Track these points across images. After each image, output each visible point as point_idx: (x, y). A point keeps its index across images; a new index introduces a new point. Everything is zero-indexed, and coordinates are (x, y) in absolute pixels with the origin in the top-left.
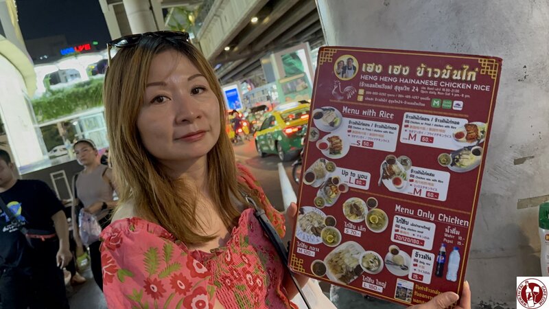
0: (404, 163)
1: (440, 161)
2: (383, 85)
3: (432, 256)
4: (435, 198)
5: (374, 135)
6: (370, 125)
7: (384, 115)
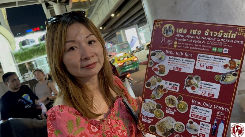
0: (197, 79)
1: (216, 79)
2: (187, 39)
3: (210, 125)
4: (213, 97)
5: (182, 65)
6: (180, 60)
7: (187, 55)
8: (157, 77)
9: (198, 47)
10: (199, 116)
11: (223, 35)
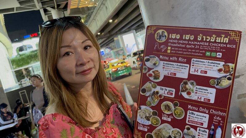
0: (192, 84)
1: (211, 83)
2: (181, 45)
3: (207, 131)
4: (208, 101)
5: (176, 70)
6: (174, 65)
7: (181, 60)
8: (152, 83)
9: (191, 52)
10: (196, 122)
11: (216, 40)
